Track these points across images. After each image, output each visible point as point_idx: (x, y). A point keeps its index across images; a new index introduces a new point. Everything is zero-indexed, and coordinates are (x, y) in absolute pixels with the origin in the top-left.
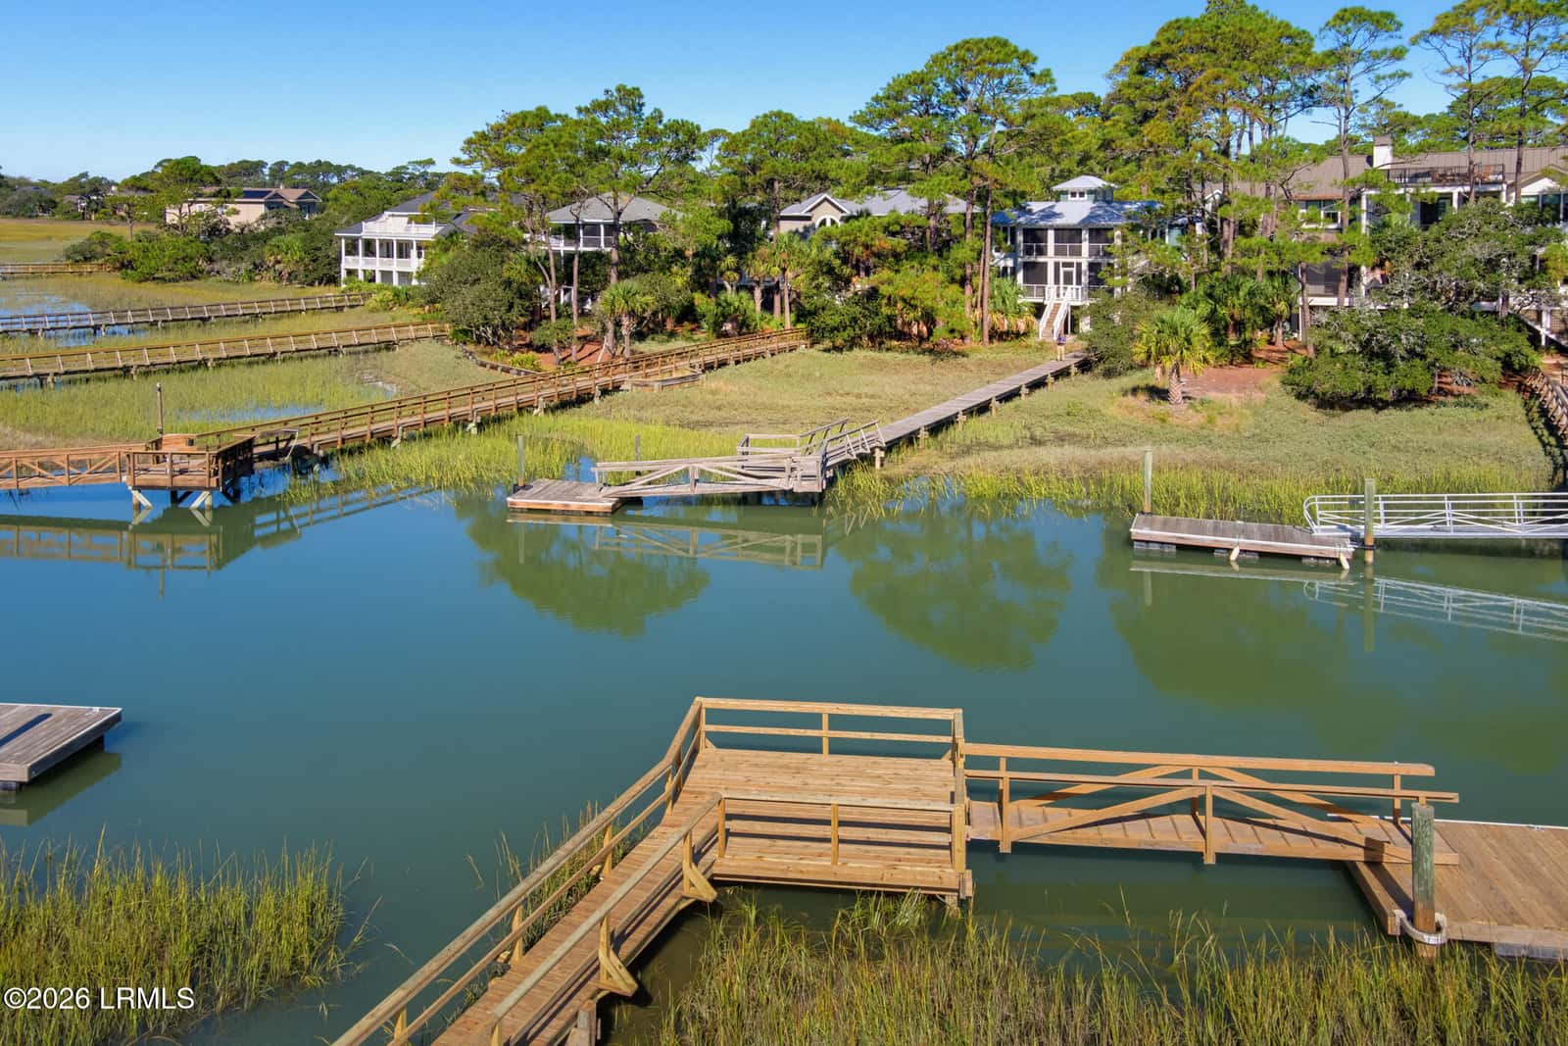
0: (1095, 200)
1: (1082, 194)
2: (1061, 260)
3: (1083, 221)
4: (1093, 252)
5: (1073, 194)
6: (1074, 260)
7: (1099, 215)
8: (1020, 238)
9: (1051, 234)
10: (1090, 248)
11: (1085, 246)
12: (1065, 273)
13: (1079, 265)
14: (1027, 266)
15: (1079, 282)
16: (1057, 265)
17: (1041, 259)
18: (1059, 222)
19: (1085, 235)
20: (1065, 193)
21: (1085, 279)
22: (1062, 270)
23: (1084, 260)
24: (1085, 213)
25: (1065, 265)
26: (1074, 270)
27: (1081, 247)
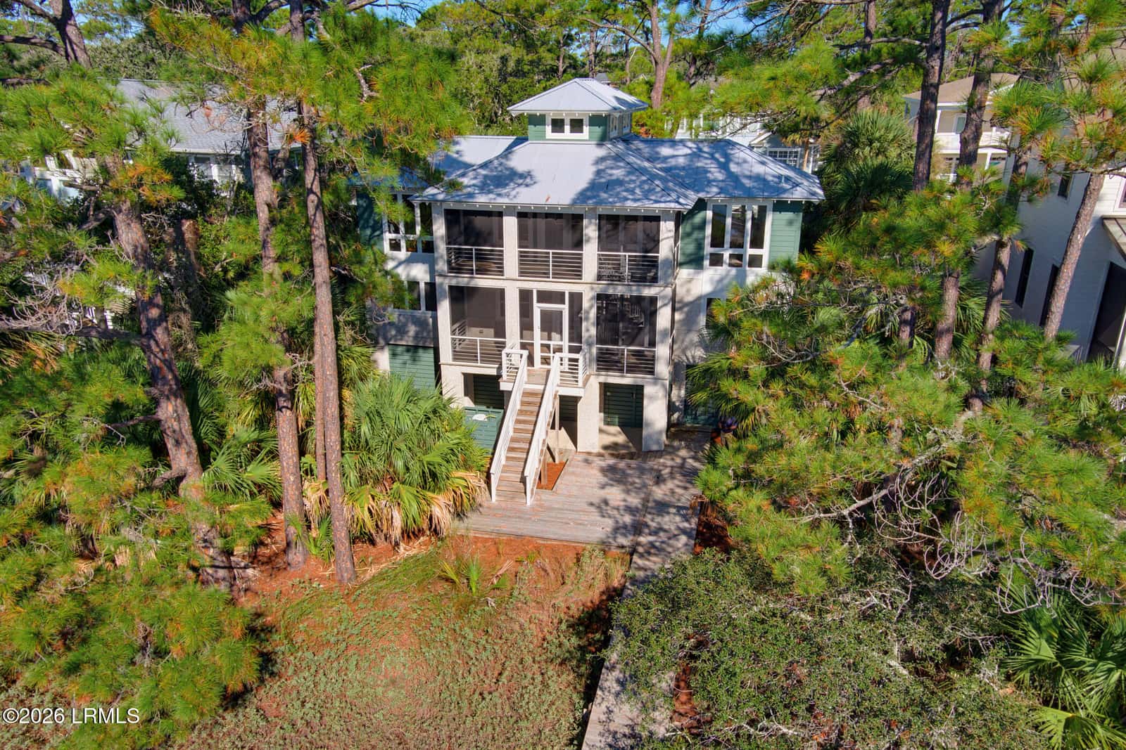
0: (602, 140)
1: (577, 125)
2: (535, 285)
3: (583, 196)
4: (609, 273)
5: (558, 125)
6: (566, 287)
7: (619, 182)
8: (440, 228)
9: (510, 225)
10: (602, 261)
11: (591, 253)
12: (544, 314)
13: (576, 299)
14: (459, 295)
15: (576, 335)
16: (525, 296)
17: (484, 282)
18: (526, 197)
19: (591, 230)
20: (538, 120)
21: (589, 330)
22: (537, 308)
23: (587, 286)
24: (583, 177)
25: (545, 296)
26: (565, 308)
27: (580, 257)
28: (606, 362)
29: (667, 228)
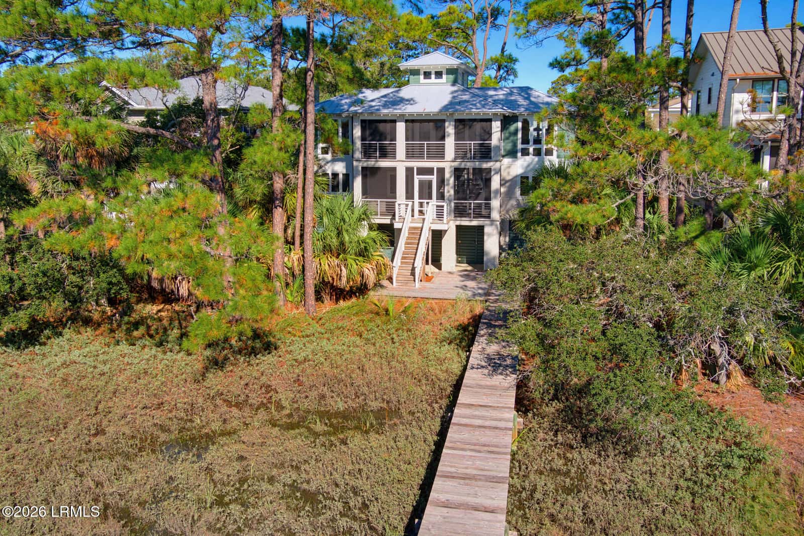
0: (455, 83)
1: (439, 74)
2: (416, 164)
3: (446, 108)
4: (461, 154)
5: (427, 75)
6: (435, 164)
7: (466, 101)
8: (357, 132)
9: (401, 127)
10: (457, 148)
11: (450, 143)
12: (421, 183)
13: (441, 171)
14: (368, 173)
15: (441, 196)
16: (409, 171)
17: (384, 163)
18: (409, 109)
19: (450, 129)
20: (415, 72)
21: (449, 191)
22: (417, 179)
23: (448, 161)
24: (446, 99)
25: (422, 171)
26: (434, 178)
27: (443, 146)
28: (460, 212)
29: (496, 126)
